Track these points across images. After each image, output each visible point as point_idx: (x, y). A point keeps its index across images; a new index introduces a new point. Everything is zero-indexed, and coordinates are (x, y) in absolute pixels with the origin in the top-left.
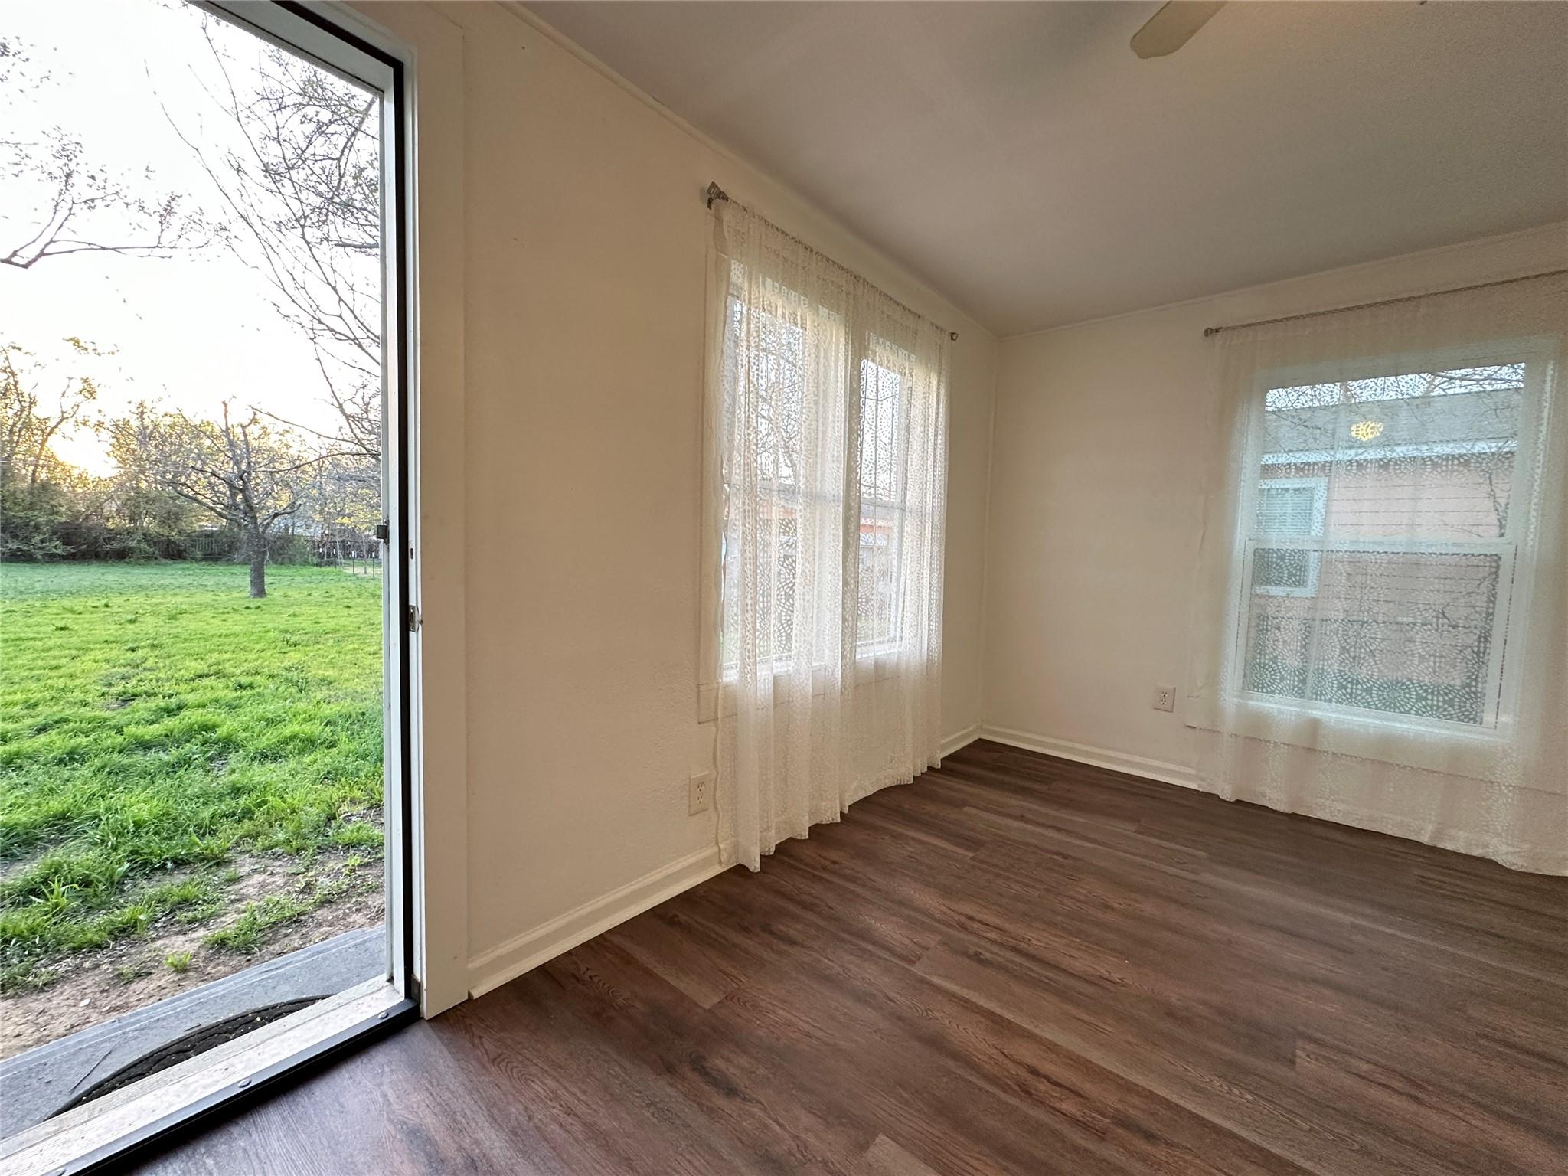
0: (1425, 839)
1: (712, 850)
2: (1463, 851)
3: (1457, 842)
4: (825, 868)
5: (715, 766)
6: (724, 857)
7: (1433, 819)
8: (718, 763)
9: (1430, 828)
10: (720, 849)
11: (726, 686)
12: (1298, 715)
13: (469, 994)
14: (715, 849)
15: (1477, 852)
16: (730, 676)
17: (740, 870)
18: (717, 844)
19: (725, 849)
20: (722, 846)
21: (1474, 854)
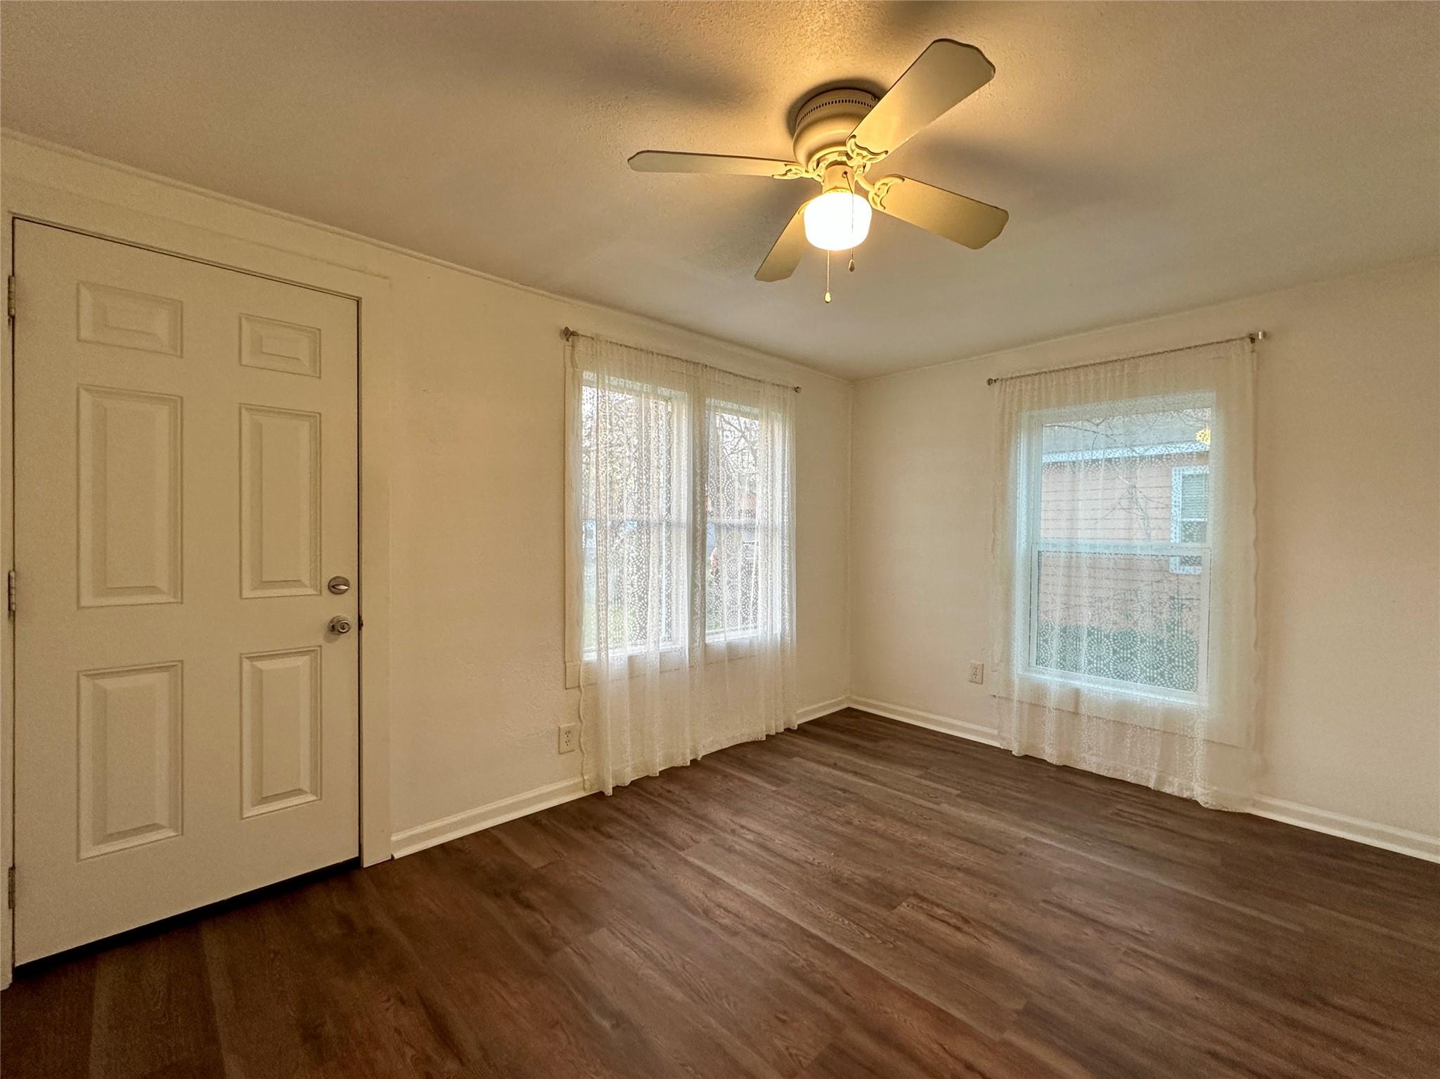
0: (1151, 785)
1: (579, 779)
2: (1176, 794)
3: (1172, 788)
4: (660, 795)
5: (581, 721)
6: (587, 785)
7: (1156, 768)
8: (582, 717)
9: (1154, 776)
10: (584, 780)
11: (588, 664)
12: (1062, 686)
13: (393, 857)
14: (581, 779)
15: (1186, 795)
16: (590, 656)
17: (600, 795)
18: (582, 775)
19: (588, 779)
20: (586, 777)
21: (1185, 796)
